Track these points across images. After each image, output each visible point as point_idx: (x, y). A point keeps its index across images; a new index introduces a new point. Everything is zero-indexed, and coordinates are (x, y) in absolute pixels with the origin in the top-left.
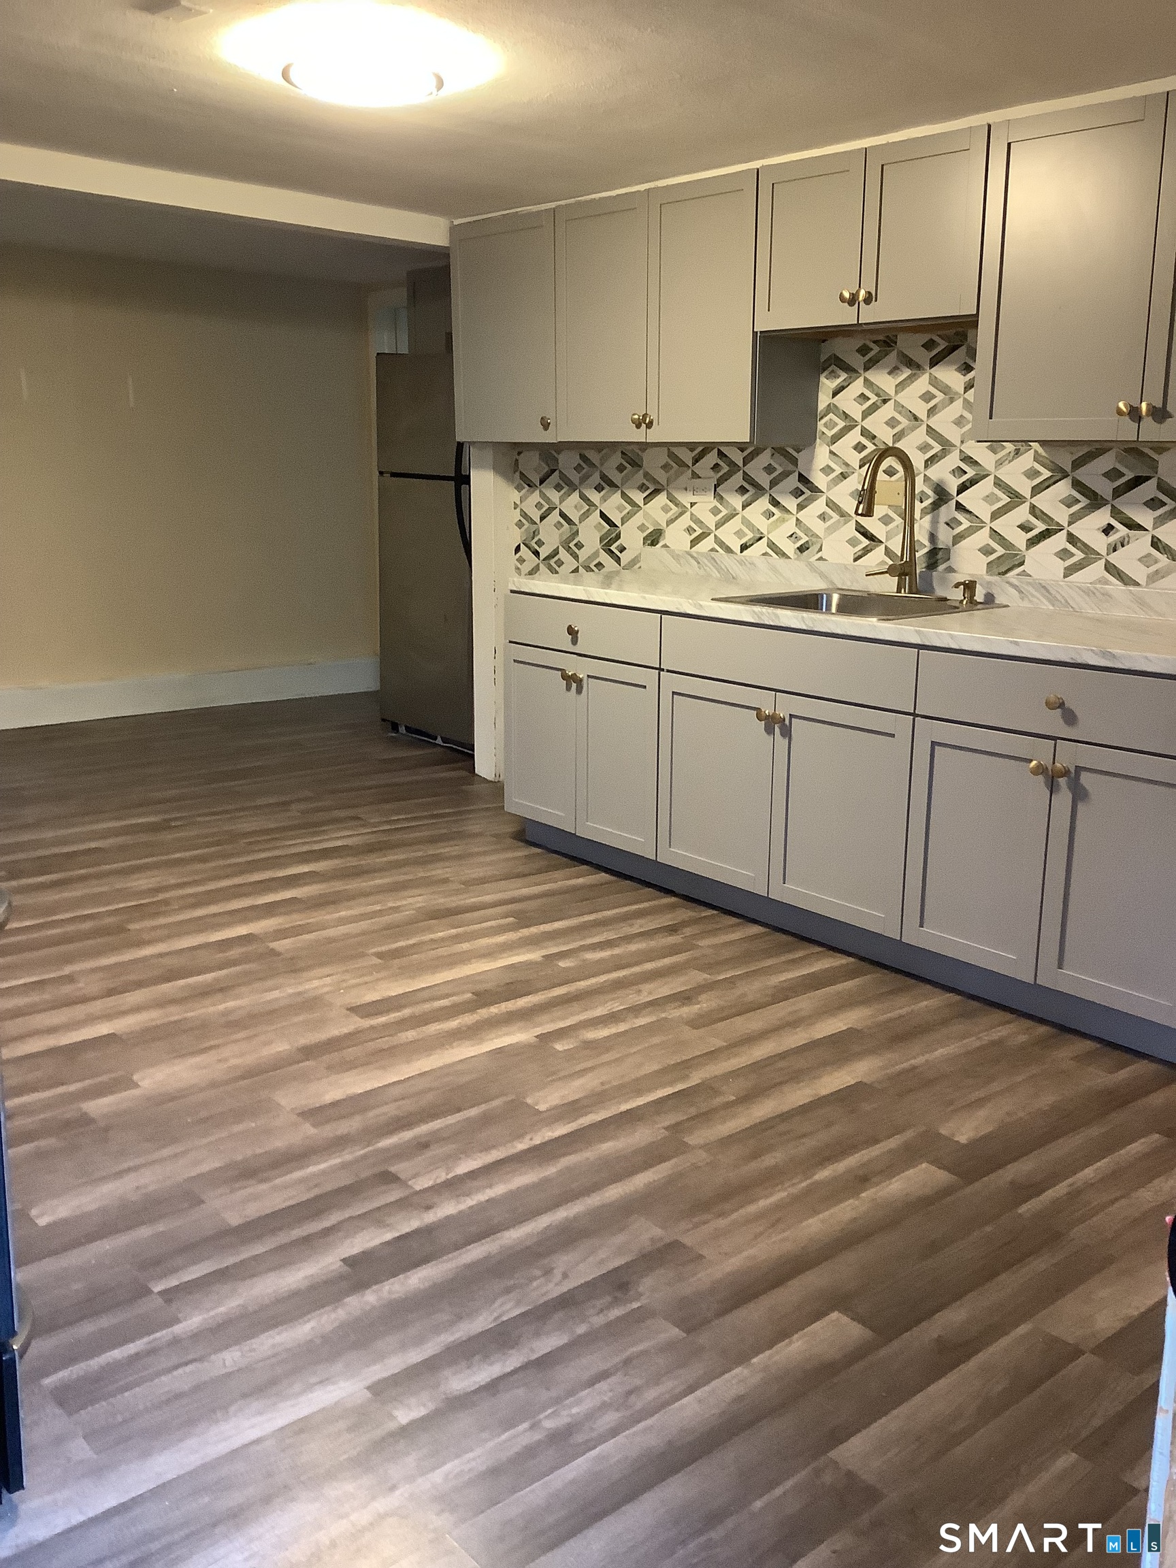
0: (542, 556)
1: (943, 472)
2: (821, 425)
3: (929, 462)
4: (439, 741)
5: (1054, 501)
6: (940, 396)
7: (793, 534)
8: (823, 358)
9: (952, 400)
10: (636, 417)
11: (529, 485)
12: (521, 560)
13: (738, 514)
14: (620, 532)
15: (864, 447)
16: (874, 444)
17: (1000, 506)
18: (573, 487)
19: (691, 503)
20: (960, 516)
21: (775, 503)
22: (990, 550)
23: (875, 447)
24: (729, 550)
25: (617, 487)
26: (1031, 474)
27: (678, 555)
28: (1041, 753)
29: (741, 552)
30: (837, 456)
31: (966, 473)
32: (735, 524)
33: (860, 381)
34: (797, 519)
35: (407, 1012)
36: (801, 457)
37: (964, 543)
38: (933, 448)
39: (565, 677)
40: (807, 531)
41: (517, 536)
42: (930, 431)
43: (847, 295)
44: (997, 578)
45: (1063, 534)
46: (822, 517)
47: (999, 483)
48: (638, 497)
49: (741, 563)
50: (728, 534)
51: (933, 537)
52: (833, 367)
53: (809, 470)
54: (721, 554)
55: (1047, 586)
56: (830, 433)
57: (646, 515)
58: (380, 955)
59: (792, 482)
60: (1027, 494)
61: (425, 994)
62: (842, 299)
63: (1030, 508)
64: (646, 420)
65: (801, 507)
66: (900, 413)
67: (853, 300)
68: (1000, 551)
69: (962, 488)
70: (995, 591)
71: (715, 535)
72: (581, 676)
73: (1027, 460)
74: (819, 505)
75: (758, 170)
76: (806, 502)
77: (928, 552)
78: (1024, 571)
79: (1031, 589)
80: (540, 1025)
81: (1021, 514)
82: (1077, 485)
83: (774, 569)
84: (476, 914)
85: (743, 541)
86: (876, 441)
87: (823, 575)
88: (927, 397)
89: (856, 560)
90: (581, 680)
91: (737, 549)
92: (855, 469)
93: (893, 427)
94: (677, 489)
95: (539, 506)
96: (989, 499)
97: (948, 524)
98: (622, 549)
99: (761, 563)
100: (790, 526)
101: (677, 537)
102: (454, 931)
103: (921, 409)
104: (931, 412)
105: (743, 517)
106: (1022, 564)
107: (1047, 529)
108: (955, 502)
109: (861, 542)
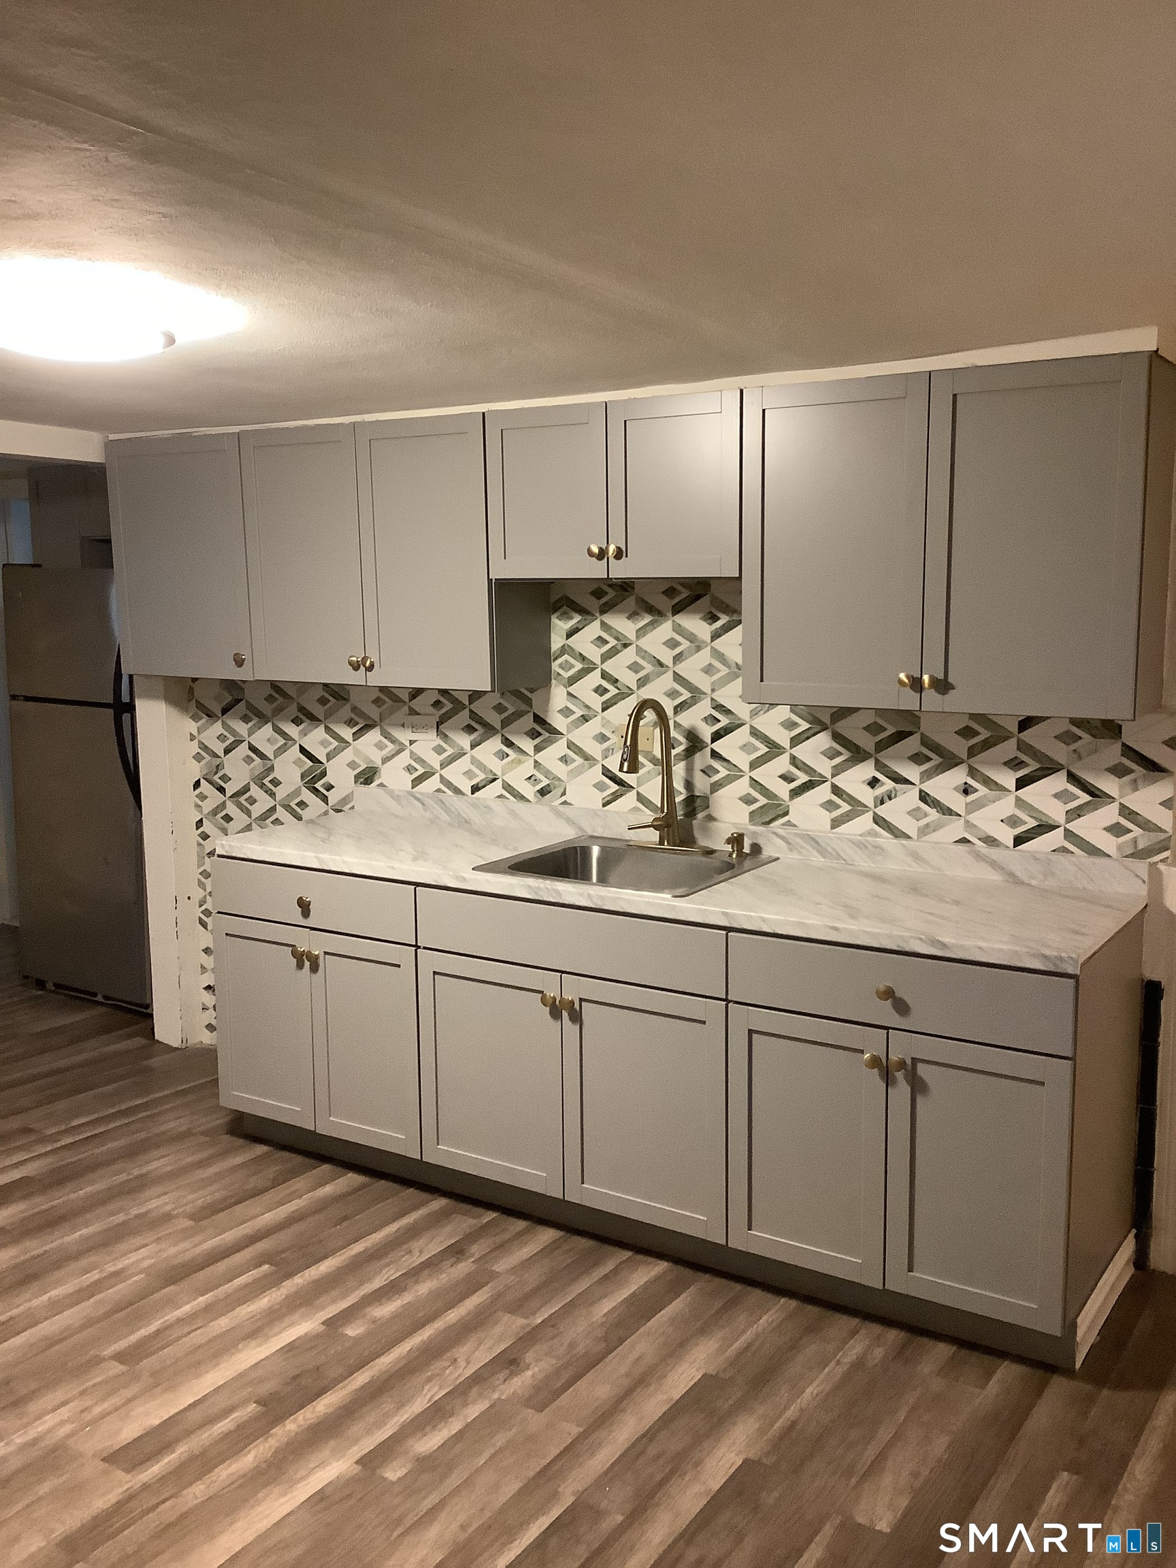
0: (229, 793)
1: (693, 718)
2: (555, 666)
3: (678, 709)
4: (99, 998)
5: (816, 750)
6: (685, 644)
7: (532, 776)
8: (554, 598)
9: (698, 649)
10: (354, 659)
11: (208, 716)
12: (203, 797)
13: (466, 754)
14: (326, 768)
15: (606, 691)
16: (617, 687)
17: (759, 755)
18: (263, 719)
19: (410, 741)
20: (717, 765)
21: (509, 744)
22: (751, 799)
23: (617, 691)
24: (457, 791)
25: (320, 721)
26: (790, 725)
27: (398, 796)
28: (873, 1043)
29: (472, 794)
30: (575, 697)
31: (719, 721)
32: (463, 764)
33: (597, 624)
34: (536, 762)
35: (181, 1452)
36: (535, 698)
37: (722, 792)
38: (682, 694)
39: (295, 953)
40: (547, 774)
41: (195, 770)
42: (678, 678)
43: (595, 550)
44: (760, 829)
45: (827, 786)
46: (564, 760)
47: (755, 733)
48: (347, 733)
49: (474, 806)
50: (457, 773)
51: (689, 785)
52: (565, 608)
53: (546, 711)
54: (449, 795)
55: (817, 838)
56: (566, 675)
57: (357, 752)
58: (120, 1357)
59: (528, 722)
60: (786, 744)
61: (196, 1416)
62: (590, 553)
63: (790, 759)
64: (366, 663)
65: (538, 749)
66: (643, 658)
67: (602, 554)
68: (763, 801)
69: (717, 736)
70: (761, 842)
71: (441, 776)
72: (316, 953)
73: (784, 712)
74: (559, 748)
75: (484, 414)
76: (544, 744)
77: (683, 800)
78: (789, 821)
79: (799, 840)
80: (356, 1441)
81: (781, 764)
82: (837, 737)
83: (513, 814)
84: (221, 1267)
85: (474, 782)
86: (618, 685)
87: (569, 821)
88: (672, 644)
89: (604, 805)
90: (317, 957)
91: (468, 791)
92: (598, 713)
93: (636, 672)
94: (394, 725)
95: (221, 738)
96: (745, 748)
97: (703, 771)
98: (329, 787)
99: (497, 806)
100: (528, 768)
101: (395, 775)
102: (202, 1300)
103: (666, 656)
104: (678, 659)
105: (473, 758)
106: (786, 813)
107: (810, 780)
108: (710, 750)
109: (609, 787)
